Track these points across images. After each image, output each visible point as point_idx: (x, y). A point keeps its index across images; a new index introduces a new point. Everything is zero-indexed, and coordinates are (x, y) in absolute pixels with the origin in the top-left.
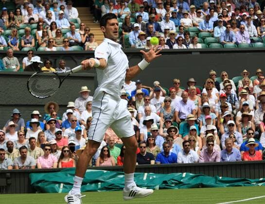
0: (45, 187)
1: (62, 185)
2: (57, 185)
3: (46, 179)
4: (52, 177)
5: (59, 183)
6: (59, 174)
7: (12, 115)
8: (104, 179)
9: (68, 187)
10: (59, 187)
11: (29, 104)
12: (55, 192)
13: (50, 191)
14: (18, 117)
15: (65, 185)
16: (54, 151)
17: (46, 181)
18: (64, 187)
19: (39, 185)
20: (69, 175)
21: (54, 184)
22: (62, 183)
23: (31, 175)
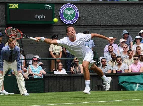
0: (126, 86)
1: (138, 85)
2: (134, 85)
3: (127, 81)
4: (133, 79)
5: (136, 83)
6: (138, 76)
9: (142, 87)
10: (136, 86)
13: (130, 90)
15: (140, 85)
17: (128, 82)
18: (139, 86)
19: (123, 84)
21: (132, 84)
22: (138, 83)
23: (119, 78)
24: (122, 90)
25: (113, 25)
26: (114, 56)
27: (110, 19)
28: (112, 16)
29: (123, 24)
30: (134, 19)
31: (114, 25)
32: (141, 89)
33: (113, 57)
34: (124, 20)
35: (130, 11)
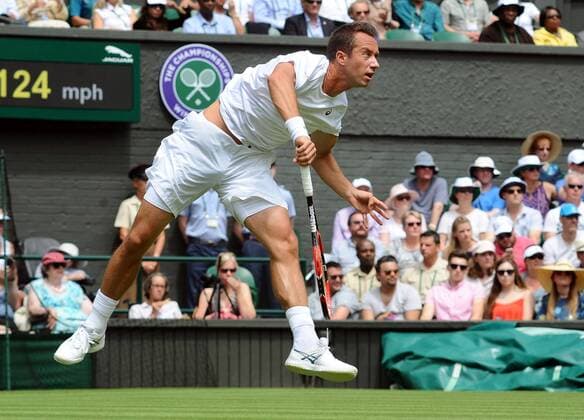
0: (412, 373)
1: (458, 368)
2: (443, 369)
3: (417, 352)
4: (437, 346)
5: (450, 363)
6: (457, 337)
7: (413, 170)
8: (576, 356)
9: (474, 376)
10: (450, 374)
11: (474, 134)
12: (436, 386)
13: (424, 385)
14: (427, 177)
15: (465, 369)
16: (485, 272)
17: (418, 357)
18: (462, 374)
19: (399, 366)
20: (483, 343)
21: (435, 366)
22: (459, 362)
23: (386, 339)
24: (395, 388)
25: (368, 133)
26: (369, 253)
27: (356, 112)
28: (365, 100)
29: (405, 131)
30: (449, 114)
31: (372, 134)
32: (469, 383)
33: (364, 255)
34: (410, 114)
35: (436, 81)
